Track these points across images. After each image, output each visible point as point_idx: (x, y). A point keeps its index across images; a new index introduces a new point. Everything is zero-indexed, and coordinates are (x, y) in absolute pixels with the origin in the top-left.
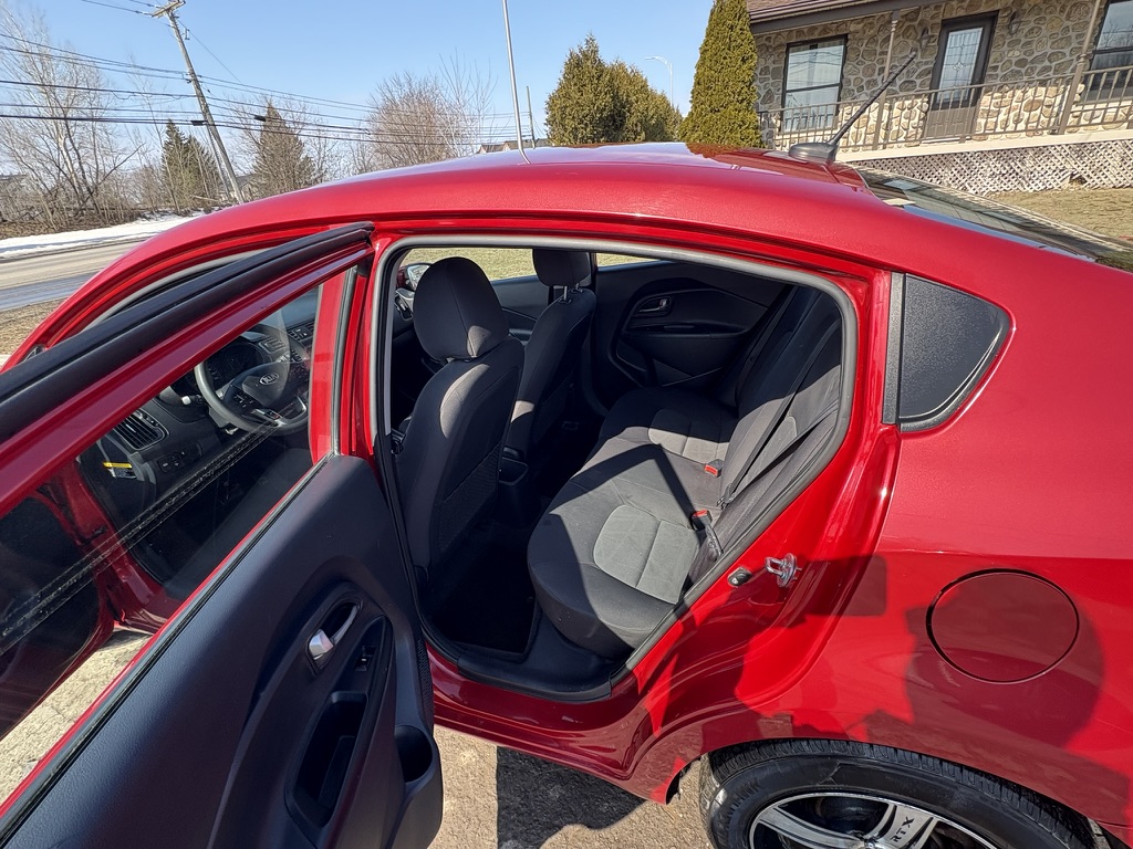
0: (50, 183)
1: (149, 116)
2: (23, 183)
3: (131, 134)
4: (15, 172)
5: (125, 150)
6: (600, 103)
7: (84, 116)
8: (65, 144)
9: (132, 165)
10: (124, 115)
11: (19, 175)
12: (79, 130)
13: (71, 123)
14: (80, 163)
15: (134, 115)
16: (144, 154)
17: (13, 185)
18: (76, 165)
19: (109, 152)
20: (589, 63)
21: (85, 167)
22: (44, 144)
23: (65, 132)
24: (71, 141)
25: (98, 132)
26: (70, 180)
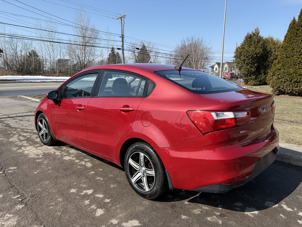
0: (75, 63)
1: (107, 46)
2: (69, 62)
3: (101, 50)
4: (68, 59)
5: (97, 55)
6: (257, 51)
7: (90, 45)
8: (83, 52)
9: (98, 59)
10: (101, 45)
11: (69, 59)
12: (88, 48)
13: (86, 47)
14: (85, 58)
15: (103, 46)
16: (102, 56)
17: (66, 62)
18: (84, 58)
19: (93, 55)
20: (255, 37)
21: (86, 59)
22: (78, 52)
23: (84, 49)
24: (85, 51)
25: (92, 49)
26: (80, 62)
